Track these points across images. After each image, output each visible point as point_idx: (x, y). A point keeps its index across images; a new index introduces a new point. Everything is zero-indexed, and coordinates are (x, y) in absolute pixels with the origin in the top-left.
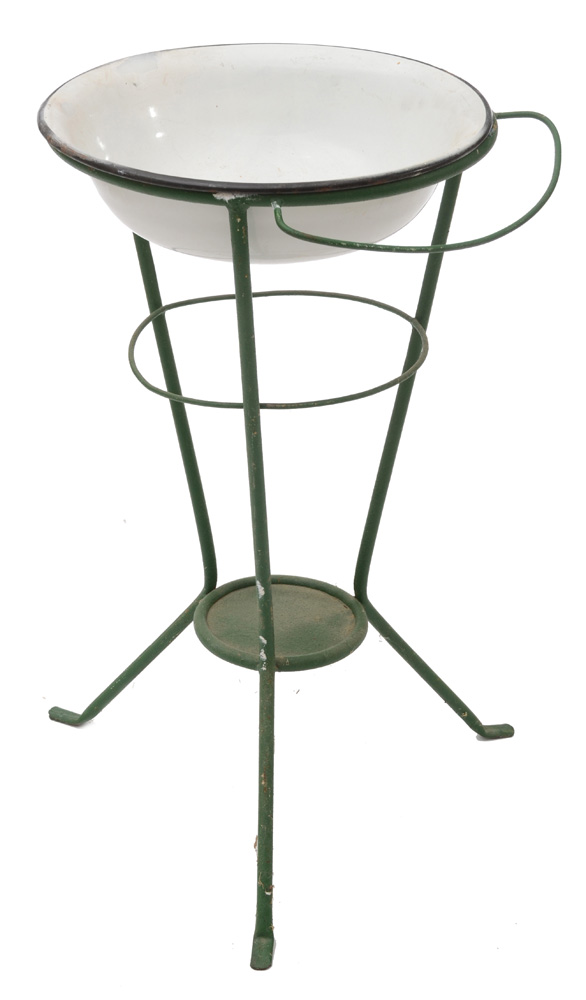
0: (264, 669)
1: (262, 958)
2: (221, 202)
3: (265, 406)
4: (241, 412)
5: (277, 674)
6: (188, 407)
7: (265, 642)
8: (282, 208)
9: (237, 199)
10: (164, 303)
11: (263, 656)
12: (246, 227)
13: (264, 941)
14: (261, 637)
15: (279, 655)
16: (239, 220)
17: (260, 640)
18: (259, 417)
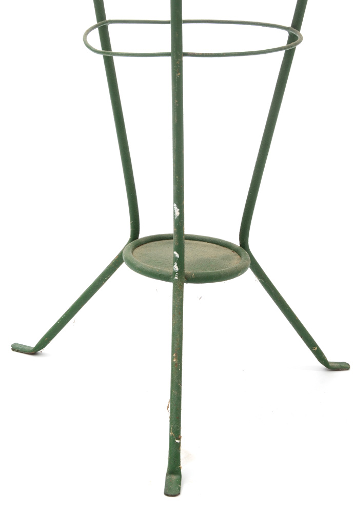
0: (176, 278)
1: (173, 488)
3: (186, 54)
5: (185, 284)
7: (178, 256)
11: (176, 268)
13: (174, 477)
14: (175, 253)
15: (187, 271)
17: (174, 255)
18: (182, 62)
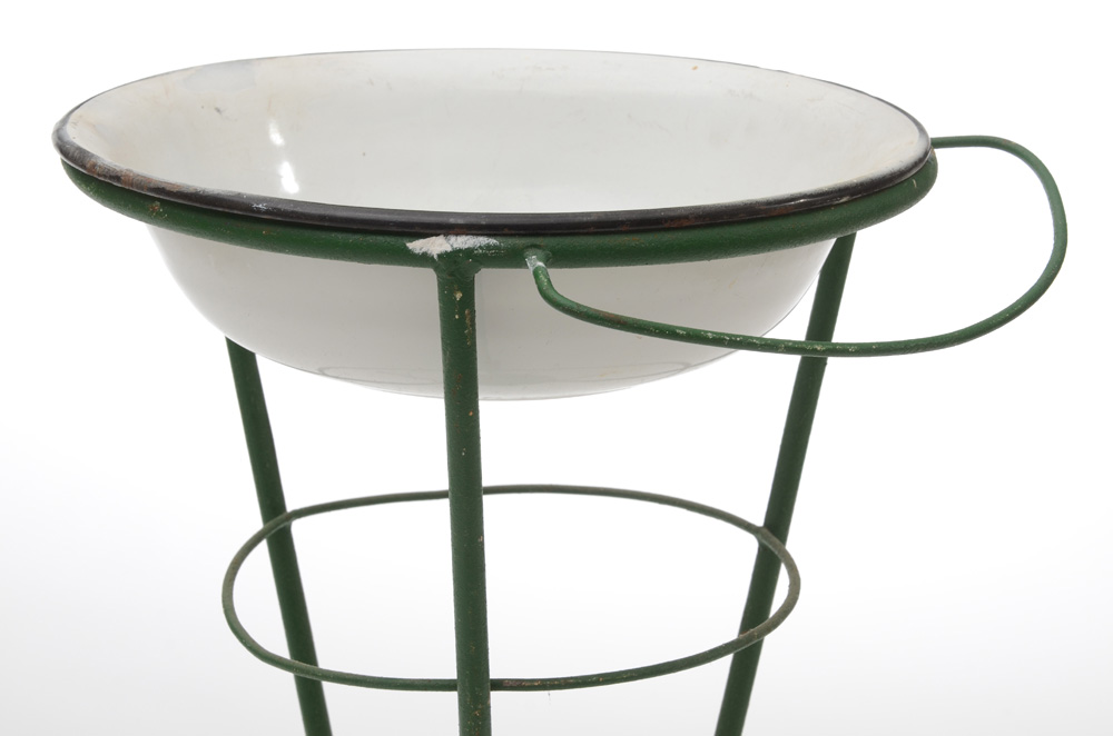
2: (423, 260)
3: (500, 685)
4: (452, 697)
6: (329, 688)
8: (551, 271)
9: (456, 252)
10: (290, 506)
12: (473, 312)
16: (459, 296)
18: (489, 707)
